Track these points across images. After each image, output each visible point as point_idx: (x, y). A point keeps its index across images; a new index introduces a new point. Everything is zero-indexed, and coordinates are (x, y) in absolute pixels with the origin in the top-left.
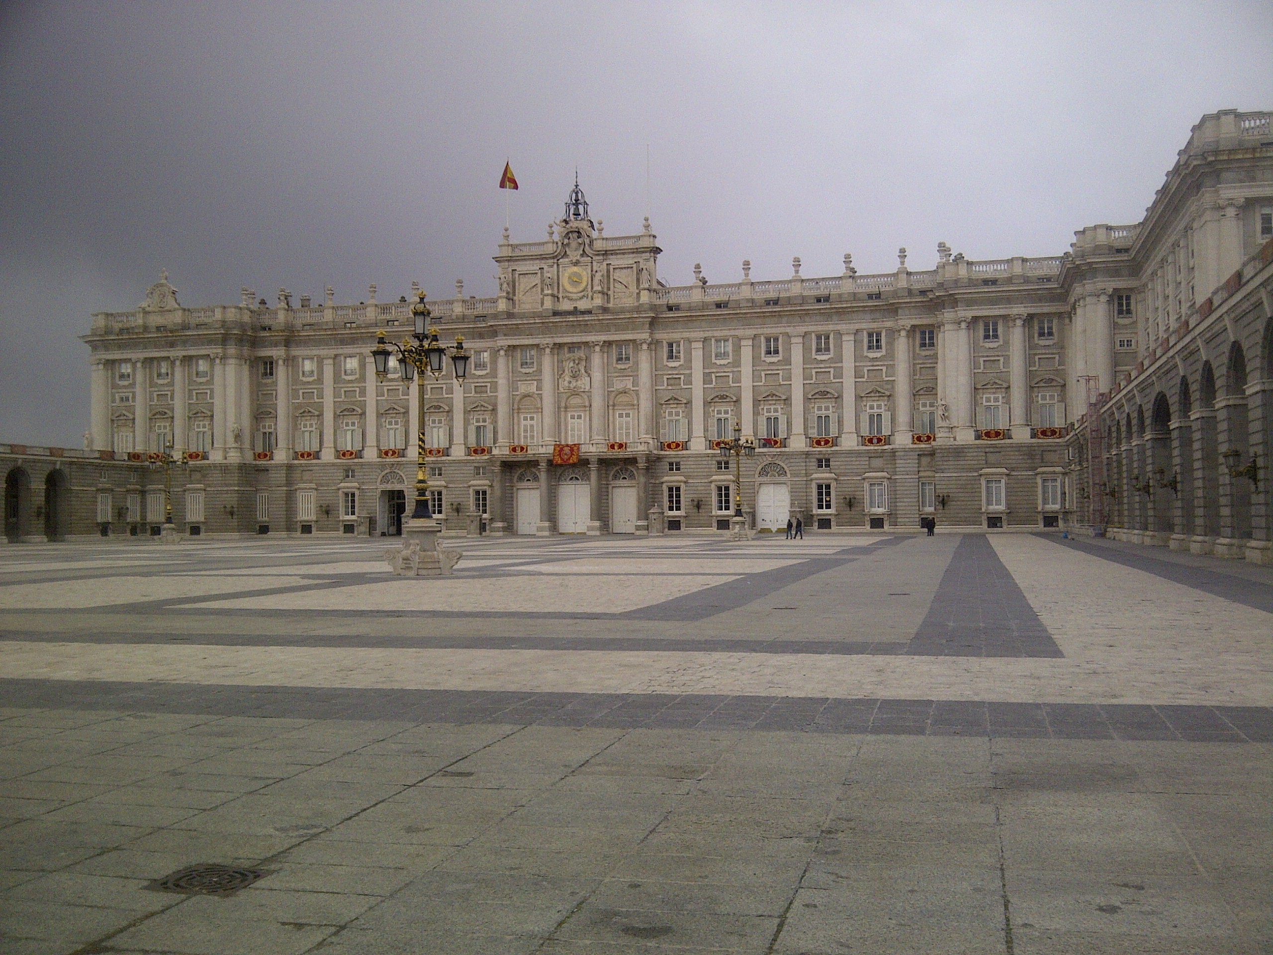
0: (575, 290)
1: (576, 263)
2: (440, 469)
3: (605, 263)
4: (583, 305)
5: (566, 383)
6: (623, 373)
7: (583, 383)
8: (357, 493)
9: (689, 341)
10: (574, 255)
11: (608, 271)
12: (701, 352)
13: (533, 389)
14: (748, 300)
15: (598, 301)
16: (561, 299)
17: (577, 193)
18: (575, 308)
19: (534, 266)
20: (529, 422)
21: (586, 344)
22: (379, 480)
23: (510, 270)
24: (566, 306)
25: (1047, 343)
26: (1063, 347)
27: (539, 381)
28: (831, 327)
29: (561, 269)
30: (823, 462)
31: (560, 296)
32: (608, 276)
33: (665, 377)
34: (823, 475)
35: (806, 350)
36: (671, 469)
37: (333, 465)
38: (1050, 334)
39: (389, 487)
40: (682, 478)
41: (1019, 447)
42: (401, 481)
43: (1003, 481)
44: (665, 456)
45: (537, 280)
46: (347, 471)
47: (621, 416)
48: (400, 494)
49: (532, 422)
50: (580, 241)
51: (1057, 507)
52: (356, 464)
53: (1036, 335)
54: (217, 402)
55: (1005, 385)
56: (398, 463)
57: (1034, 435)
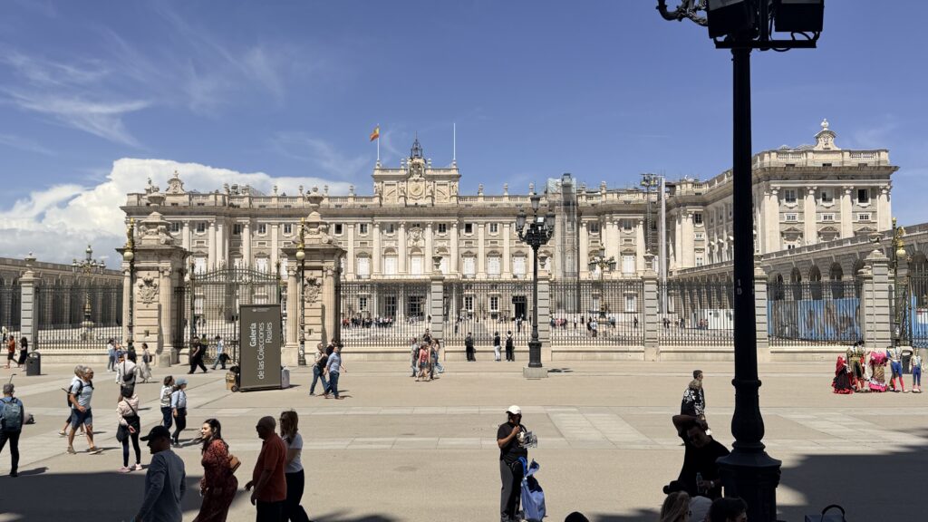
0: (416, 194)
1: (417, 181)
3: (432, 182)
4: (420, 202)
5: (411, 243)
6: (442, 239)
7: (420, 243)
9: (477, 224)
10: (417, 177)
11: (434, 186)
12: (483, 229)
13: (393, 245)
15: (429, 201)
16: (408, 199)
17: (417, 144)
18: (417, 203)
19: (394, 181)
20: (390, 262)
21: (424, 223)
23: (380, 182)
24: (411, 202)
25: (654, 232)
27: (397, 240)
29: (409, 184)
31: (408, 197)
32: (434, 188)
33: (464, 241)
36: (467, 288)
40: (473, 293)
44: (465, 282)
45: (395, 188)
49: (392, 262)
50: (419, 169)
54: (211, 246)
55: (635, 252)
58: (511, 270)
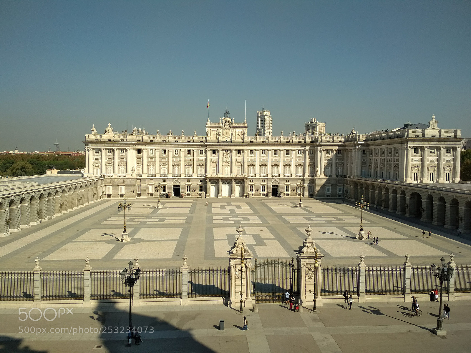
0: (227, 136)
1: (227, 129)
2: (190, 180)
3: (235, 129)
4: (229, 140)
5: (224, 159)
6: (239, 158)
7: (229, 159)
8: (166, 186)
9: (256, 150)
10: (227, 127)
11: (235, 132)
12: (259, 153)
14: (271, 141)
15: (233, 139)
16: (223, 138)
17: (227, 111)
18: (227, 140)
19: (216, 129)
20: (214, 169)
21: (231, 150)
22: (173, 182)
23: (209, 129)
24: (224, 140)
25: (340, 156)
26: (343, 157)
27: (217, 158)
28: (290, 149)
29: (223, 130)
30: (288, 181)
31: (223, 137)
32: (235, 133)
33: (250, 159)
34: (287, 184)
35: (284, 154)
36: (251, 181)
37: (159, 178)
38: (341, 154)
39: (176, 184)
40: (254, 184)
41: (334, 180)
42: (179, 183)
43: (330, 187)
44: (250, 178)
45: (217, 132)
46: (163, 180)
47: (238, 168)
48: (179, 186)
49: (215, 169)
50: (229, 123)
51: (342, 193)
52: (166, 178)
53: (338, 154)
55: (331, 165)
56: (179, 178)
57: (337, 177)
58: (272, 173)
